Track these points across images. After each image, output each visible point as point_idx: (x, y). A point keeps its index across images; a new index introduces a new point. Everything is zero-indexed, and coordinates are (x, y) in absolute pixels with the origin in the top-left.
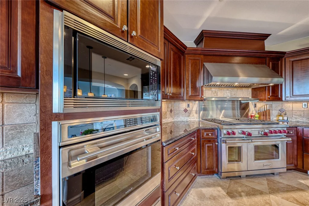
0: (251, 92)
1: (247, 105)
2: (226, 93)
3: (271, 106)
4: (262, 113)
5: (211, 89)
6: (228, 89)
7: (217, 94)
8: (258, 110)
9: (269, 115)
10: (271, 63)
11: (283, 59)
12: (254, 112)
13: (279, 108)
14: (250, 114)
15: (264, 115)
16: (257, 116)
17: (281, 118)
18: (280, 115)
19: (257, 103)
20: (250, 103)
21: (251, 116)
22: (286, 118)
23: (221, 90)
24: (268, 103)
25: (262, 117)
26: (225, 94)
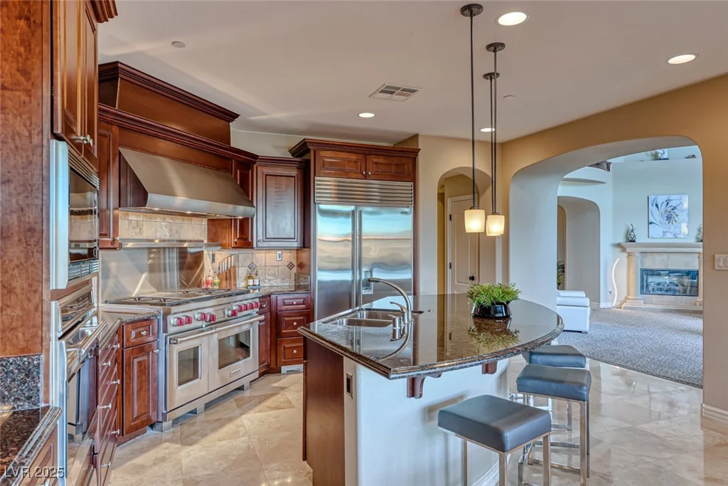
0: (206, 227)
1: (198, 257)
2: (161, 228)
3: (237, 259)
4: (224, 274)
5: (128, 215)
6: (164, 219)
7: (140, 229)
8: (218, 267)
9: (235, 279)
10: (238, 171)
11: (255, 166)
12: (211, 273)
13: (248, 263)
14: (204, 279)
15: (227, 279)
16: (217, 280)
17: (251, 282)
18: (250, 277)
19: (216, 253)
20: (205, 252)
21: (207, 283)
22: (258, 280)
23: (150, 218)
24: (233, 253)
25: (224, 283)
26: (159, 229)
